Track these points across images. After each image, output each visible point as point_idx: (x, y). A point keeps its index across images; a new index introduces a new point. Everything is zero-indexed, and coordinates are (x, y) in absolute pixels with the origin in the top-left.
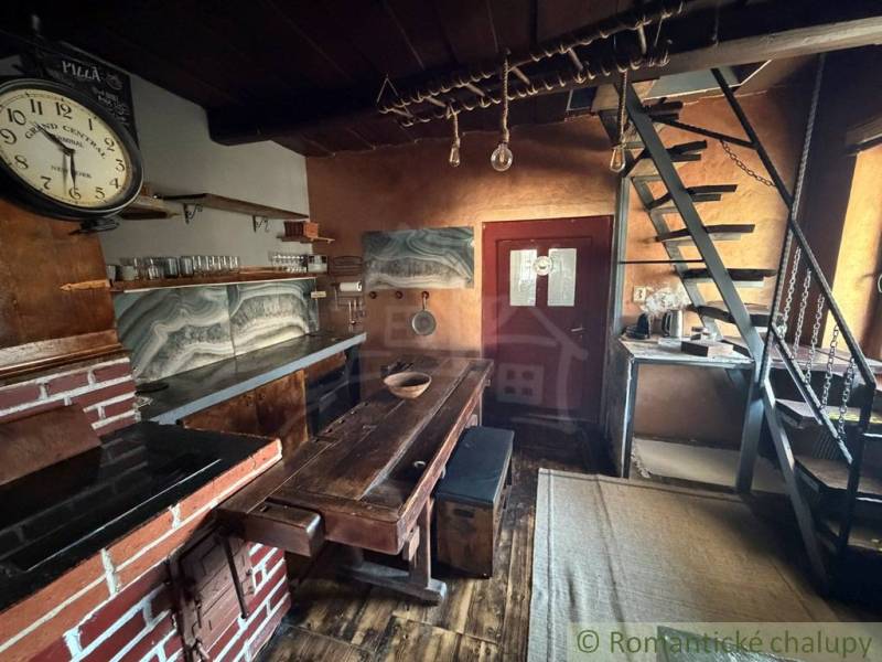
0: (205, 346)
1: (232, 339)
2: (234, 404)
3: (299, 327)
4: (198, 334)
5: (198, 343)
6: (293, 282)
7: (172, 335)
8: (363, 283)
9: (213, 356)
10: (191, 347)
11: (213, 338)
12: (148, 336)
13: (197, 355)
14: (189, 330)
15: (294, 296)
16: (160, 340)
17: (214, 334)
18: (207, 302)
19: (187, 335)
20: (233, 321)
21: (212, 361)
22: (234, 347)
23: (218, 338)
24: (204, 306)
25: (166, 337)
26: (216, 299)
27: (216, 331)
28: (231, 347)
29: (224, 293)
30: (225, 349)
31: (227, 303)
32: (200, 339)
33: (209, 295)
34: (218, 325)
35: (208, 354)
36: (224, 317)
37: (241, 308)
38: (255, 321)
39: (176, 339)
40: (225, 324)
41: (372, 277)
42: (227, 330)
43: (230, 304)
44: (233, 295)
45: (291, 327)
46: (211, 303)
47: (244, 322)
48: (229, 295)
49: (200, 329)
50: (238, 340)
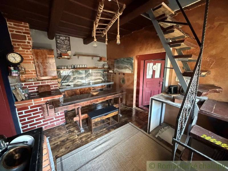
0: (80, 80)
2: (75, 90)
3: (101, 79)
4: (78, 78)
6: (101, 70)
7: (74, 78)
8: (113, 71)
9: (81, 82)
10: (77, 80)
13: (78, 82)
15: (100, 73)
16: (72, 78)
17: (82, 78)
19: (77, 78)
20: (86, 76)
24: (80, 73)
29: (84, 71)
30: (83, 81)
32: (79, 79)
33: (81, 72)
34: (83, 77)
36: (84, 76)
37: (88, 74)
38: (90, 77)
40: (84, 77)
41: (115, 69)
42: (84, 78)
44: (86, 72)
45: (99, 79)
46: (81, 73)
47: (88, 77)
48: (85, 72)
49: (79, 77)
50: (86, 80)
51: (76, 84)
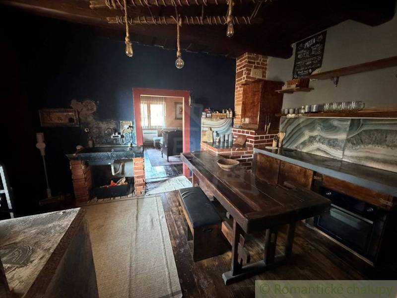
0: (324, 147)
1: (344, 150)
4: (322, 140)
5: (321, 144)
7: (311, 137)
9: (327, 154)
10: (316, 145)
11: (331, 145)
12: (302, 134)
13: (318, 149)
14: (319, 137)
16: (306, 137)
17: (333, 144)
18: (333, 126)
19: (317, 139)
20: (348, 140)
21: (326, 156)
22: (343, 155)
23: (334, 146)
24: (331, 128)
25: (308, 137)
26: (340, 126)
27: (334, 142)
28: (341, 154)
29: (349, 123)
30: (336, 153)
31: (348, 129)
32: (323, 143)
33: (336, 123)
34: (337, 140)
35: (325, 152)
36: (342, 136)
37: (360, 134)
38: (370, 146)
39: (312, 139)
40: (342, 141)
42: (342, 145)
43: (349, 130)
44: (354, 125)
46: (336, 127)
47: (358, 144)
48: (352, 126)
49: (324, 138)
50: (347, 153)
51: (313, 153)
